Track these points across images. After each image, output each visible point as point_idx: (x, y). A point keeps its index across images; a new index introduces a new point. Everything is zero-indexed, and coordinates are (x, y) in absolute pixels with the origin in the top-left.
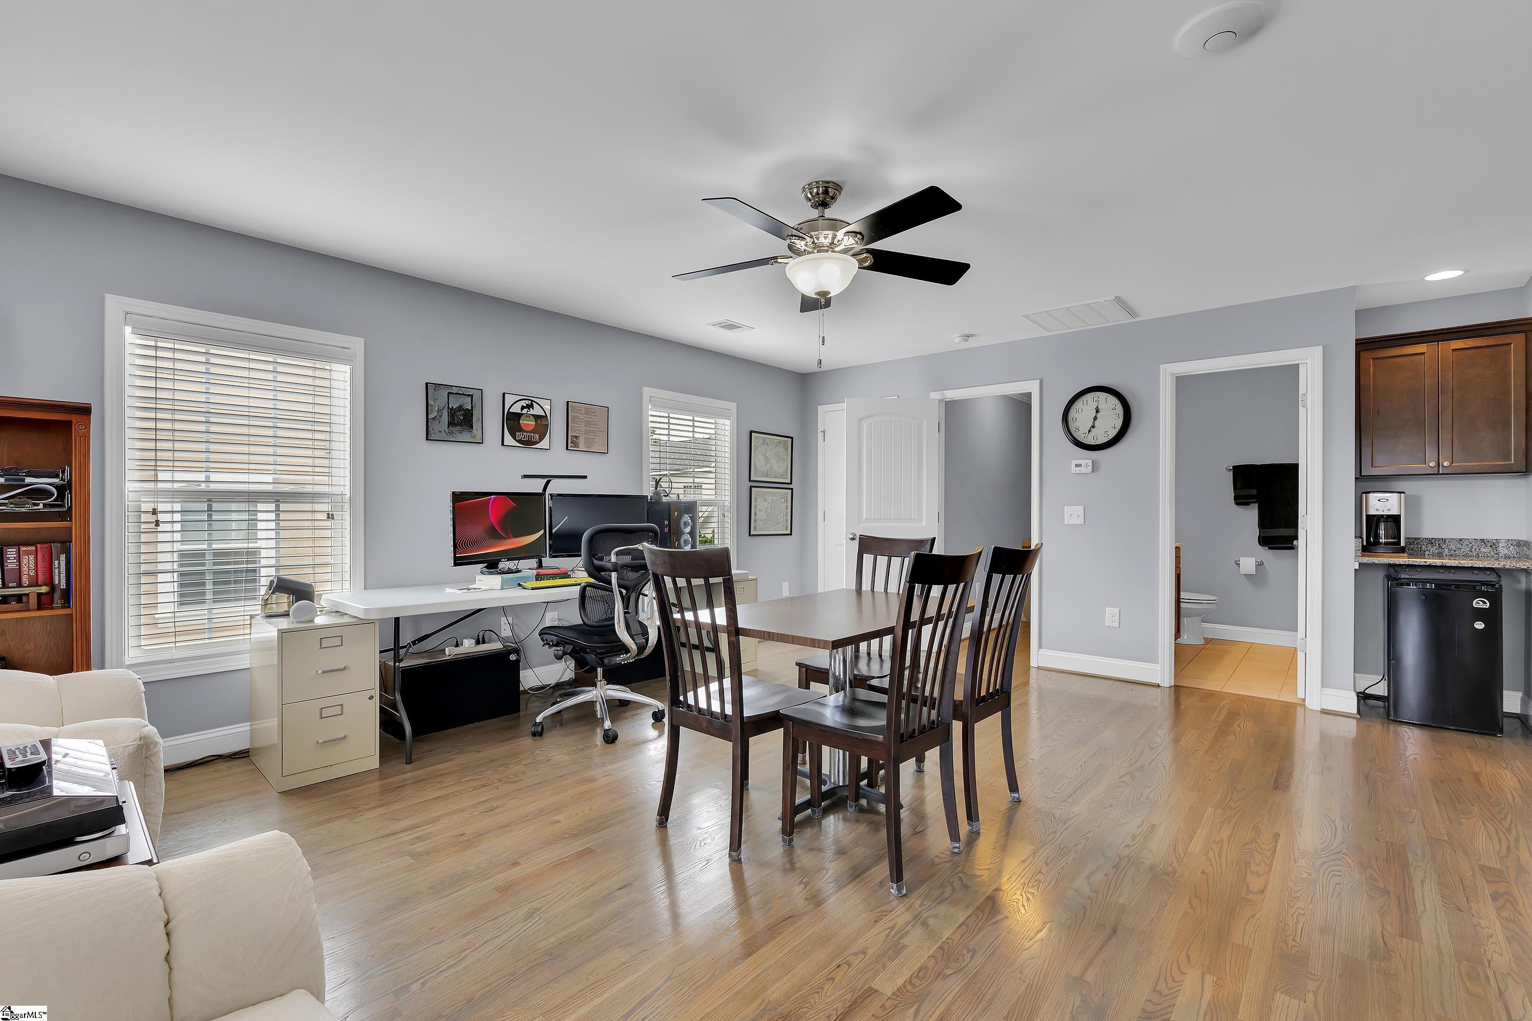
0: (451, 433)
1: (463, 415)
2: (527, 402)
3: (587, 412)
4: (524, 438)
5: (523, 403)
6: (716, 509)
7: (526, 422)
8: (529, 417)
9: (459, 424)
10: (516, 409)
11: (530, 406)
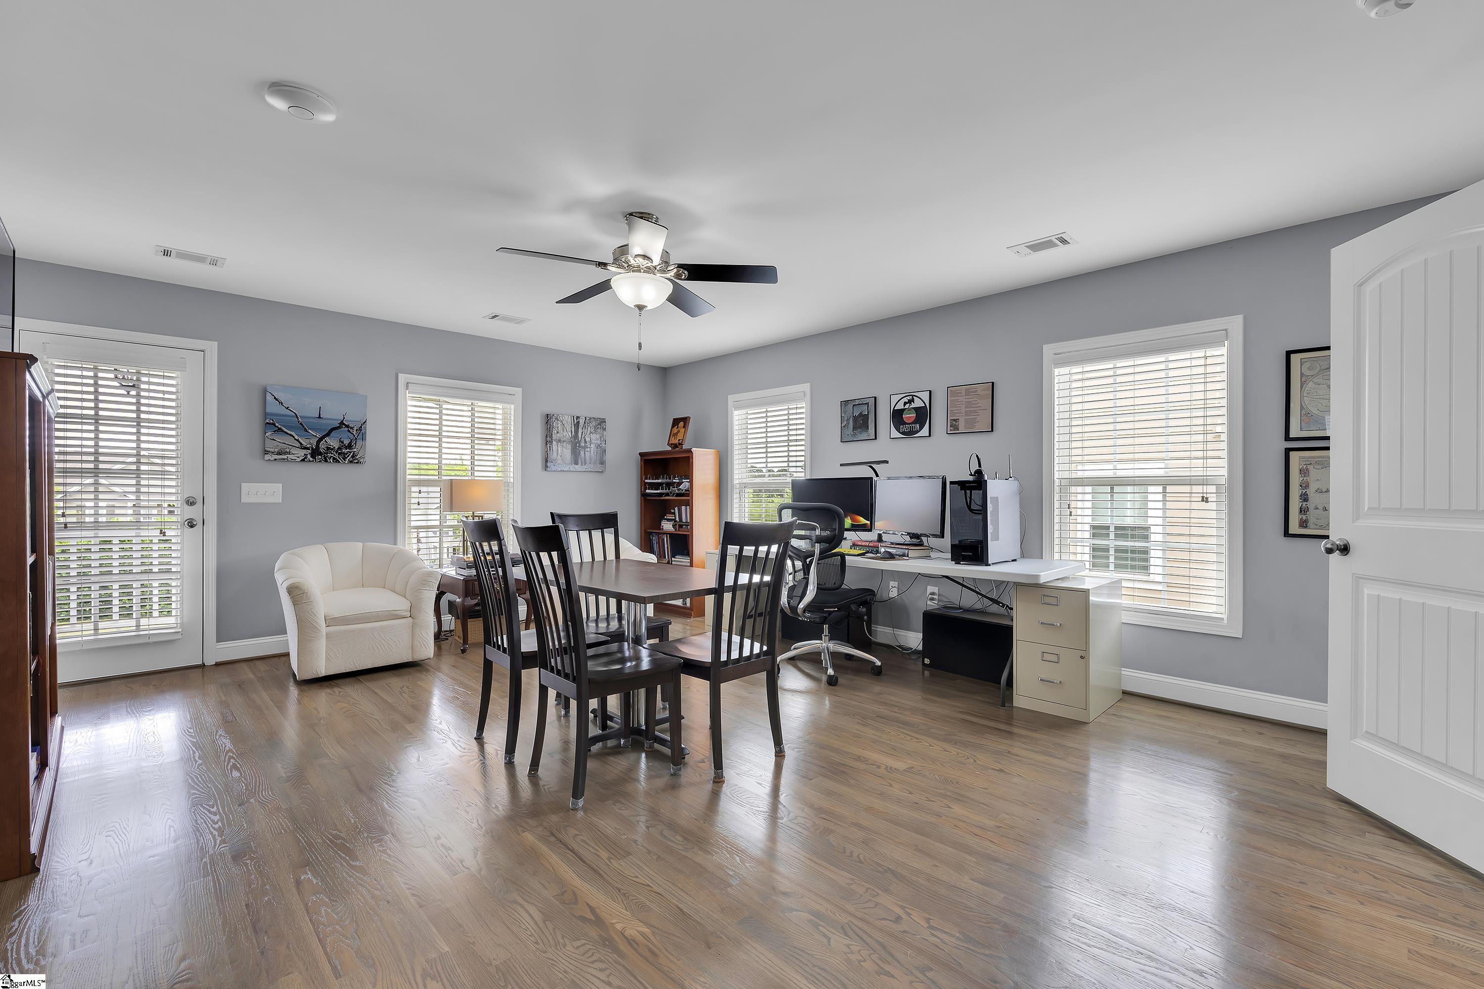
0: (854, 435)
1: (862, 420)
2: (908, 398)
3: (968, 392)
4: (907, 430)
5: (906, 400)
6: (1213, 489)
7: (908, 416)
8: (911, 410)
9: (860, 427)
10: (900, 406)
11: (910, 402)
